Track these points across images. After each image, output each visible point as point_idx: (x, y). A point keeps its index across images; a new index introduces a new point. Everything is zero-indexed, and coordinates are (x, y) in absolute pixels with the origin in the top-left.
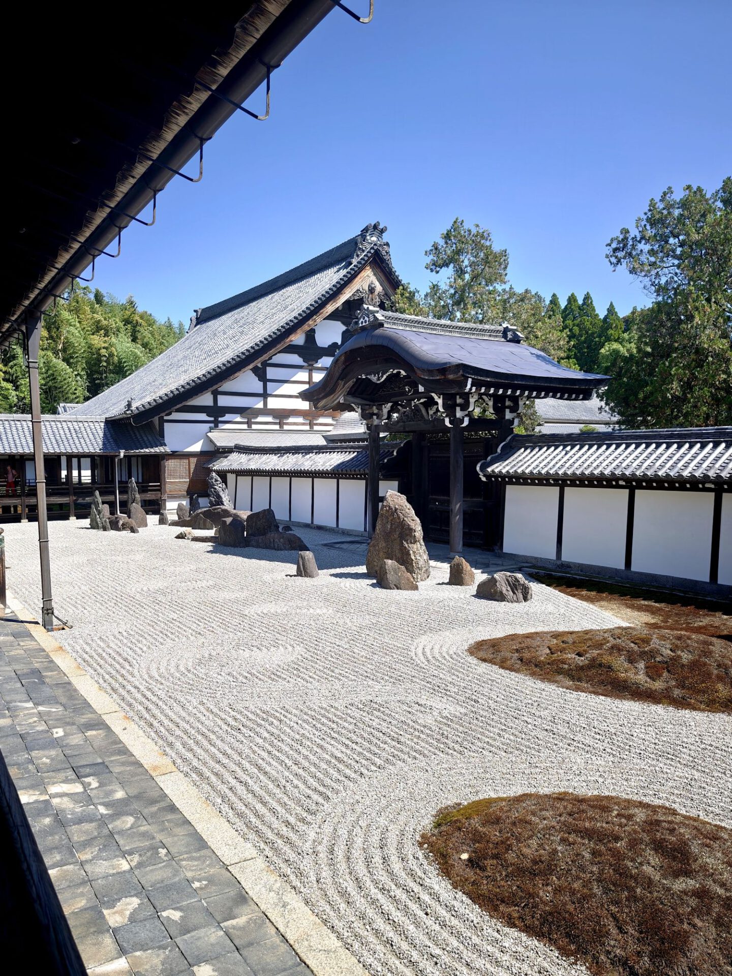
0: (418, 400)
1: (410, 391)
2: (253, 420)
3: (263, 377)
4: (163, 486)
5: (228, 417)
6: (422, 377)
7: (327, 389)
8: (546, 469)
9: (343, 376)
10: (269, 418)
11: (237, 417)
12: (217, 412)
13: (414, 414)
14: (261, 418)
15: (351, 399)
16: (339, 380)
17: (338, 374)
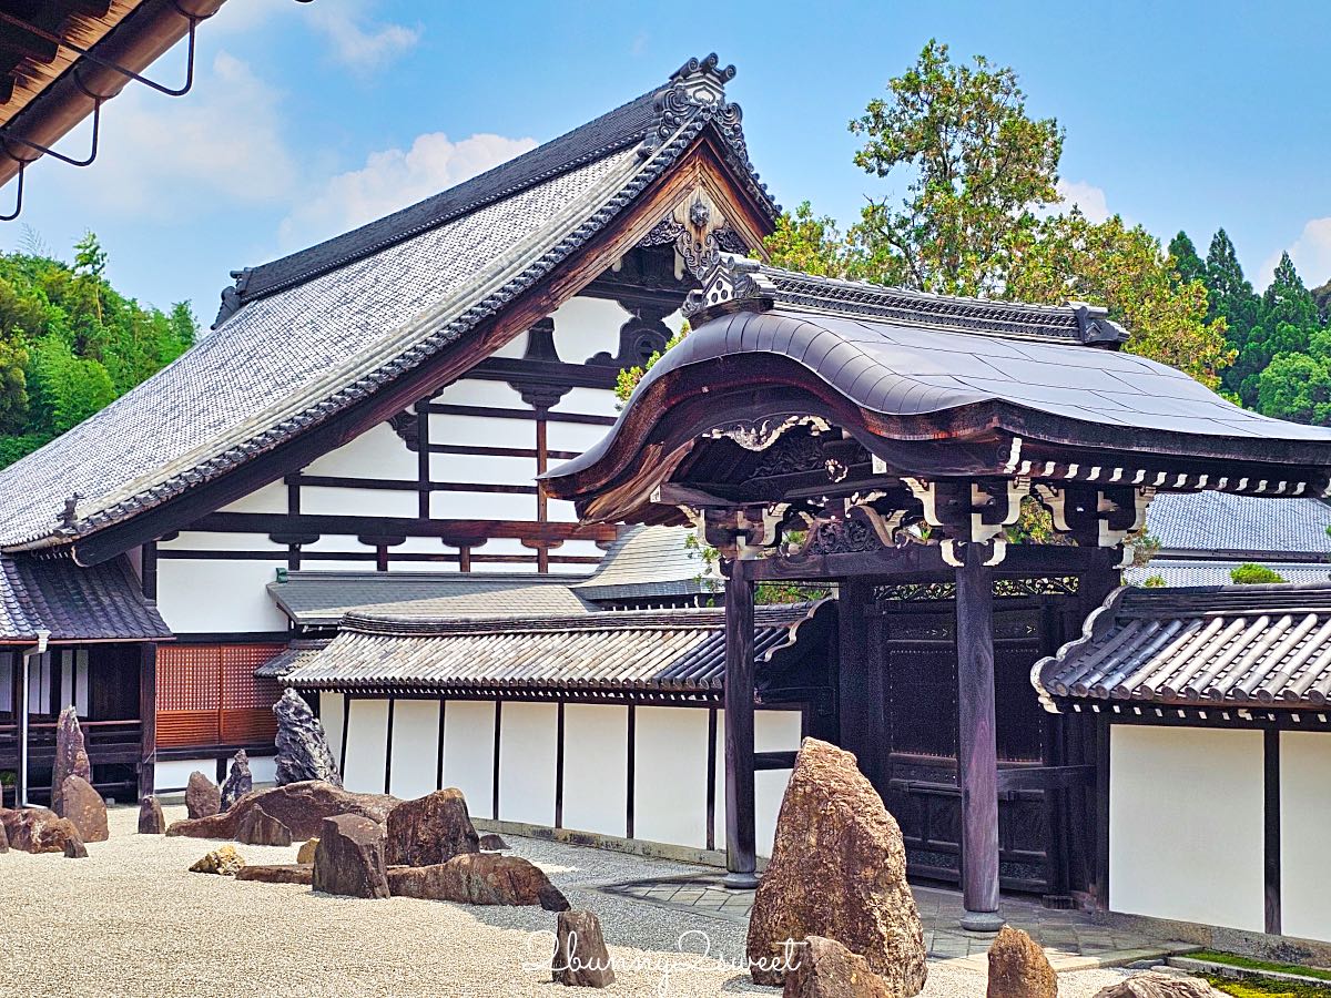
0: (863, 496)
1: (838, 472)
2: (391, 550)
3: (418, 440)
4: (146, 728)
5: (326, 543)
6: (884, 434)
7: (619, 467)
8: (1228, 682)
9: (662, 433)
10: (434, 545)
11: (350, 543)
12: (296, 530)
13: (852, 533)
14: (412, 545)
15: (678, 492)
16: (647, 442)
17: (647, 429)
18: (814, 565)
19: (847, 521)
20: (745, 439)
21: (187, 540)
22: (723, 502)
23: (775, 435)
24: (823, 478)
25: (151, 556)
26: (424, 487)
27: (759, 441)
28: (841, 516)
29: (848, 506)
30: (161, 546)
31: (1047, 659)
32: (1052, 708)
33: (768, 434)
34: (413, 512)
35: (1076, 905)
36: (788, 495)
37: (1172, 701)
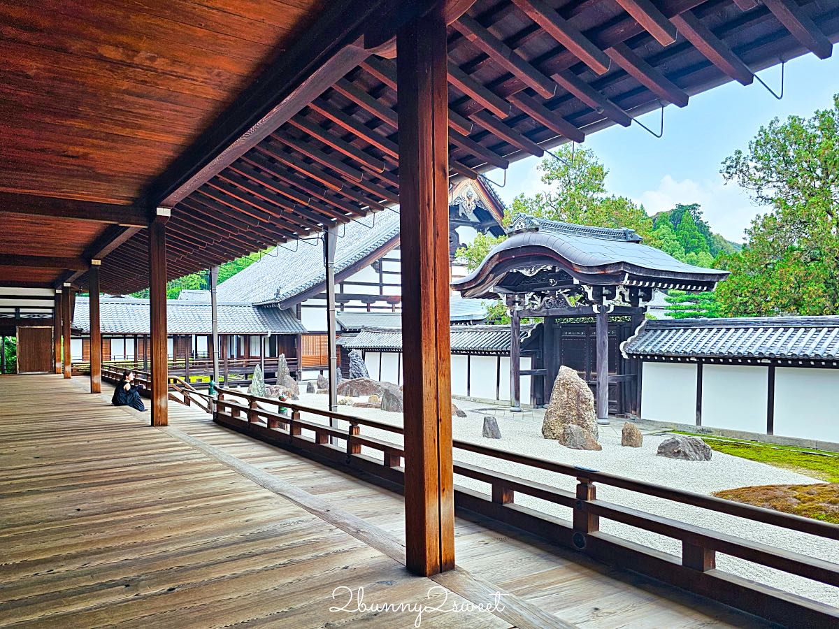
0: (563, 289)
1: (554, 283)
2: (371, 305)
3: (379, 270)
4: (299, 360)
5: (352, 303)
6: (580, 272)
7: (479, 281)
8: (690, 349)
9: (495, 271)
10: (384, 304)
11: (359, 303)
12: (343, 299)
13: (558, 302)
14: (378, 303)
15: (498, 289)
16: (490, 273)
17: (490, 269)
18: (544, 312)
19: (556, 298)
20: (526, 273)
21: (310, 302)
22: (511, 292)
23: (537, 271)
24: (548, 285)
25: (299, 307)
26: (381, 285)
27: (531, 272)
28: (554, 297)
29: (557, 293)
30: (302, 303)
31: (625, 342)
32: (626, 357)
33: (535, 271)
34: (378, 293)
35: (627, 417)
36: (535, 290)
37: (669, 355)
